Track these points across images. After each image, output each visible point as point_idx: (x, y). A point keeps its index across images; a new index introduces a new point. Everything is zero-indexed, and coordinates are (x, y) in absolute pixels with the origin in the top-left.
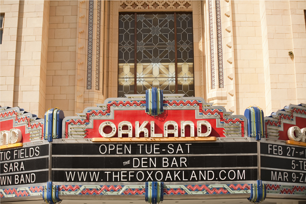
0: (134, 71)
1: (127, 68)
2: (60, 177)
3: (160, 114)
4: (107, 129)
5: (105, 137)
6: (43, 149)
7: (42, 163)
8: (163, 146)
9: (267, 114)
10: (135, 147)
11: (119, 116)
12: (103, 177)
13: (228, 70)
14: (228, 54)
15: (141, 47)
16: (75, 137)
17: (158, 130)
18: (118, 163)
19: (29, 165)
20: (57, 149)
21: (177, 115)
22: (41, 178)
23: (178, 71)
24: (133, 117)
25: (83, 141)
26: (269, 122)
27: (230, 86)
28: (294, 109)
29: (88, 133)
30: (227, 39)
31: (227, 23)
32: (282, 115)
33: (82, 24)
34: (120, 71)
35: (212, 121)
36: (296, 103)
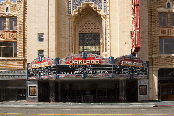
0: (83, 48)
1: (81, 47)
2: (59, 73)
3: (85, 58)
4: (71, 62)
5: (71, 64)
6: (54, 67)
7: (54, 70)
8: (86, 66)
9: (115, 58)
10: (79, 66)
11: (74, 59)
12: (70, 73)
13: (108, 47)
14: (108, 43)
15: (85, 42)
16: (63, 64)
17: (85, 62)
18: (74, 70)
19: (51, 70)
20: (58, 66)
21: (90, 59)
22: (54, 73)
23: (95, 48)
24: (78, 59)
25: (65, 65)
26: (116, 60)
27: (108, 51)
28: (123, 57)
29: (66, 63)
30: (108, 39)
31: (108, 36)
32: (120, 58)
33: (67, 36)
34: (79, 48)
35: (100, 60)
36: (125, 55)
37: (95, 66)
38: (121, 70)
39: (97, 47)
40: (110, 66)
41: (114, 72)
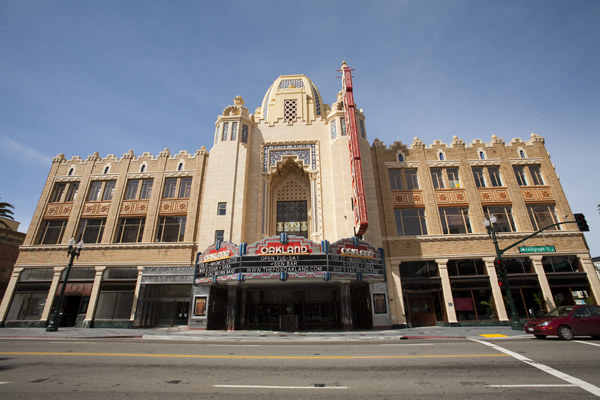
0: (283, 226)
1: (280, 224)
2: (245, 271)
3: (286, 244)
4: (265, 250)
5: (263, 253)
6: (238, 259)
7: (237, 265)
8: (287, 256)
9: (331, 243)
10: (276, 257)
11: (270, 245)
12: (262, 270)
13: (320, 224)
14: (320, 218)
15: (286, 215)
16: (251, 253)
17: (285, 250)
18: (268, 264)
19: (233, 266)
20: (244, 259)
21: (293, 244)
22: (237, 271)
23: (301, 225)
24: (275, 245)
25: (254, 255)
26: (332, 246)
27: (320, 231)
28: (344, 240)
29: (257, 252)
30: (319, 211)
31: (319, 205)
32: (339, 243)
33: (260, 207)
34: (277, 225)
35: (308, 246)
36: (345, 238)
37: (301, 257)
38: (341, 264)
39: (304, 223)
40: (324, 257)
41: (331, 269)
